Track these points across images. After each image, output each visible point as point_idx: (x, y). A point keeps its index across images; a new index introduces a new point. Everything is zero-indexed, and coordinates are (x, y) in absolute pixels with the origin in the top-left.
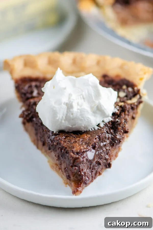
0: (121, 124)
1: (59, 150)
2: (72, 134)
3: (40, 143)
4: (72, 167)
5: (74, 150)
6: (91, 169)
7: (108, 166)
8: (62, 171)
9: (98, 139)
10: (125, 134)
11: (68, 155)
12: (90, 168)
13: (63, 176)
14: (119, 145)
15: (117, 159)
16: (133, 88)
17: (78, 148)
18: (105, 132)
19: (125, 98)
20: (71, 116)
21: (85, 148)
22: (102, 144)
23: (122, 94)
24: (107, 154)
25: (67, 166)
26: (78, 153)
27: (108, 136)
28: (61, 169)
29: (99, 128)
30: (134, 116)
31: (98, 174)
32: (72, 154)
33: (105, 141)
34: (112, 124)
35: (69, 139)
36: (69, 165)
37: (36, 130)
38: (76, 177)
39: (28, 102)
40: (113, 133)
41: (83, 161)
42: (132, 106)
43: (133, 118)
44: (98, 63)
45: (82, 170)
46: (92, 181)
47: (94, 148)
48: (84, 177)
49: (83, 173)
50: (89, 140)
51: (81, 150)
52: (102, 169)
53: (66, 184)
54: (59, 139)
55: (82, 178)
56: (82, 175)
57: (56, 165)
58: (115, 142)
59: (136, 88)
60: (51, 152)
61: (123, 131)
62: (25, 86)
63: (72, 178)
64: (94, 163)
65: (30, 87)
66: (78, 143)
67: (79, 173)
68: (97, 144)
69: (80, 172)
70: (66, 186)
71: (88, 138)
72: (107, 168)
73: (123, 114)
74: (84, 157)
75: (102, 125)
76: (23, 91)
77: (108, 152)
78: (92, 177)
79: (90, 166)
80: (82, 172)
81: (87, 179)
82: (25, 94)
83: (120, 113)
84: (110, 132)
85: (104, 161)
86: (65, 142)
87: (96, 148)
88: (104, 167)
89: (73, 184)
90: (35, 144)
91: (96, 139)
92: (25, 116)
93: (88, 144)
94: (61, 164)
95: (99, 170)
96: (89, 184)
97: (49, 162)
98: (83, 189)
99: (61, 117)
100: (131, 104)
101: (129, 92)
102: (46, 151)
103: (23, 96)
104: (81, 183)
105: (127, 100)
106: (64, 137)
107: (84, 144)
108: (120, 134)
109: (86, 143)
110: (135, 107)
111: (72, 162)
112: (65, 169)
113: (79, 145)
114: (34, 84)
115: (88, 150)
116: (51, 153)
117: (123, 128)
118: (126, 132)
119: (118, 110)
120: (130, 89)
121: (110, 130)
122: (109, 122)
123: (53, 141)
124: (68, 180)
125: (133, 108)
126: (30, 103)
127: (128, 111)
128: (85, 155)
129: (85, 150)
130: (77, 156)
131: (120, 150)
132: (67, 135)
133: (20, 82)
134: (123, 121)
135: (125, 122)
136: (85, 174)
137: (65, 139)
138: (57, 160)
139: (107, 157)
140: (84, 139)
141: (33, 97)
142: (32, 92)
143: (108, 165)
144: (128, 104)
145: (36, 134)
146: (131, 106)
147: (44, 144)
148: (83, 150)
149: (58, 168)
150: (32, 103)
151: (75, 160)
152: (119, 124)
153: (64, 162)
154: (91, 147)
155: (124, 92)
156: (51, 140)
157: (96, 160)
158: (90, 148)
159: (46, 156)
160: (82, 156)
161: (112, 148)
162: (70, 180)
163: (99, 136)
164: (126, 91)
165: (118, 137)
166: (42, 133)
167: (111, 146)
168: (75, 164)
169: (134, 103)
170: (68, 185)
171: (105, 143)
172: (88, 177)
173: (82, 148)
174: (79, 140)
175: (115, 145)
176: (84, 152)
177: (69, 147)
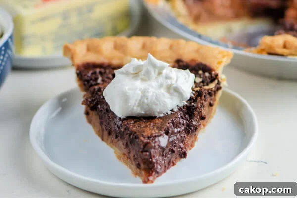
0: (197, 109)
1: (128, 136)
2: (142, 119)
3: (106, 133)
4: (142, 152)
5: (144, 134)
7: (182, 156)
8: (131, 160)
9: (172, 124)
10: (202, 121)
11: (137, 140)
12: (163, 156)
13: (132, 166)
14: (195, 133)
15: (193, 149)
16: (210, 73)
17: (149, 132)
18: (179, 116)
19: (202, 84)
20: (145, 101)
21: (156, 133)
22: (176, 130)
23: (199, 80)
24: (182, 142)
25: (136, 153)
26: (149, 138)
27: (182, 122)
28: (130, 158)
29: (173, 113)
30: (212, 102)
31: (171, 164)
32: (142, 138)
33: (179, 127)
34: (187, 109)
35: (138, 124)
36: (138, 152)
37: (101, 118)
38: (147, 165)
39: (92, 89)
40: (188, 118)
41: (155, 146)
42: (210, 91)
43: (211, 105)
44: (171, 47)
45: (154, 157)
46: (165, 171)
47: (167, 133)
48: (155, 165)
49: (154, 161)
50: (161, 124)
51: (152, 134)
52: (176, 158)
53: (136, 174)
54: (128, 124)
55: (154, 166)
56: (154, 163)
57: (124, 154)
58: (191, 129)
59: (213, 73)
60: (118, 140)
61: (199, 117)
62: (88, 72)
63: (142, 166)
64: (167, 150)
65: (94, 73)
66: (149, 127)
68: (170, 129)
69: (152, 159)
70: (136, 177)
71: (160, 123)
72: (181, 158)
73: (199, 99)
74: (156, 142)
75: (176, 110)
76: (86, 77)
77: (183, 140)
78: (165, 167)
79: (163, 154)
82: (88, 81)
83: (196, 98)
84: (186, 118)
85: (179, 150)
86: (134, 126)
87: (169, 134)
88: (178, 157)
89: (143, 173)
90: (99, 135)
91: (169, 123)
92: (88, 103)
93: (160, 129)
94: (129, 153)
95: (173, 159)
96: (161, 174)
97: (115, 153)
98: (155, 179)
99: (133, 104)
100: (208, 90)
101: (206, 77)
102: (112, 142)
103: (86, 83)
104: (153, 172)
105: (204, 85)
106: (133, 122)
107: (155, 128)
108: (196, 120)
109: (158, 128)
110: (213, 93)
111: (142, 147)
112: (134, 156)
113: (150, 129)
114: (98, 70)
115: (160, 134)
116: (118, 142)
117: (199, 113)
118: (203, 118)
119: (194, 94)
120: (207, 74)
121: (185, 116)
122: (183, 107)
123: (121, 127)
124: (138, 169)
125: (210, 94)
126: (94, 89)
127: (205, 96)
128: (157, 139)
129: (157, 134)
130: (148, 141)
131: (197, 139)
132: (136, 120)
133: (82, 69)
134: (200, 105)
135: (201, 106)
136: (157, 162)
137: (134, 123)
138: (125, 148)
139: (182, 145)
140: (156, 123)
141: (97, 84)
142: (96, 79)
143: (183, 154)
144: (205, 89)
145: (101, 123)
146: (208, 91)
147: (110, 133)
148: (154, 135)
149: (126, 157)
150: (96, 90)
151: (146, 144)
152: (195, 109)
153: (133, 150)
154: (164, 132)
155: (201, 77)
156: (118, 126)
157: (169, 148)
158: (162, 133)
159: (112, 147)
160: (154, 141)
161: (187, 136)
162: (140, 169)
163: (173, 121)
164: (202, 76)
165: (194, 123)
166: (108, 121)
167: (186, 133)
168: (145, 149)
169: (212, 88)
170: (137, 176)
171: (179, 130)
172: (160, 166)
173: (153, 132)
174: (150, 125)
175: (190, 132)
176: (156, 136)
177: (139, 132)
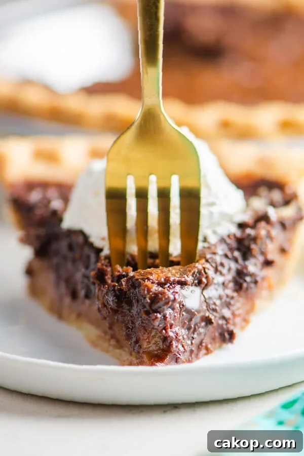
0: (258, 241)
4: (148, 313)
5: (152, 277)
6: (192, 330)
7: (227, 337)
12: (189, 329)
14: (253, 291)
17: (162, 275)
24: (228, 307)
26: (161, 284)
27: (227, 265)
31: (204, 350)
32: (148, 284)
33: (221, 274)
40: (239, 258)
41: (174, 300)
45: (171, 326)
48: (174, 343)
49: (171, 334)
51: (167, 278)
52: (214, 340)
55: (171, 345)
56: (171, 339)
58: (245, 281)
61: (261, 259)
64: (198, 318)
67: (164, 331)
68: (204, 275)
69: (165, 328)
72: (224, 340)
74: (175, 292)
75: (213, 240)
77: (230, 303)
78: (192, 351)
79: (189, 324)
80: (169, 330)
81: (182, 349)
84: (234, 256)
85: (221, 321)
87: (203, 285)
88: (218, 339)
93: (183, 272)
95: (207, 340)
107: (173, 271)
108: (256, 265)
111: (148, 301)
113: (163, 272)
115: (183, 280)
117: (262, 251)
118: (268, 263)
121: (232, 253)
128: (177, 289)
129: (177, 279)
130: (161, 289)
136: (176, 337)
139: (227, 313)
148: (172, 280)
151: (155, 298)
152: (254, 240)
154: (191, 278)
157: (202, 313)
158: (188, 279)
161: (238, 295)
167: (236, 290)
168: (154, 306)
172: (183, 346)
176: (175, 283)
177: (141, 274)
